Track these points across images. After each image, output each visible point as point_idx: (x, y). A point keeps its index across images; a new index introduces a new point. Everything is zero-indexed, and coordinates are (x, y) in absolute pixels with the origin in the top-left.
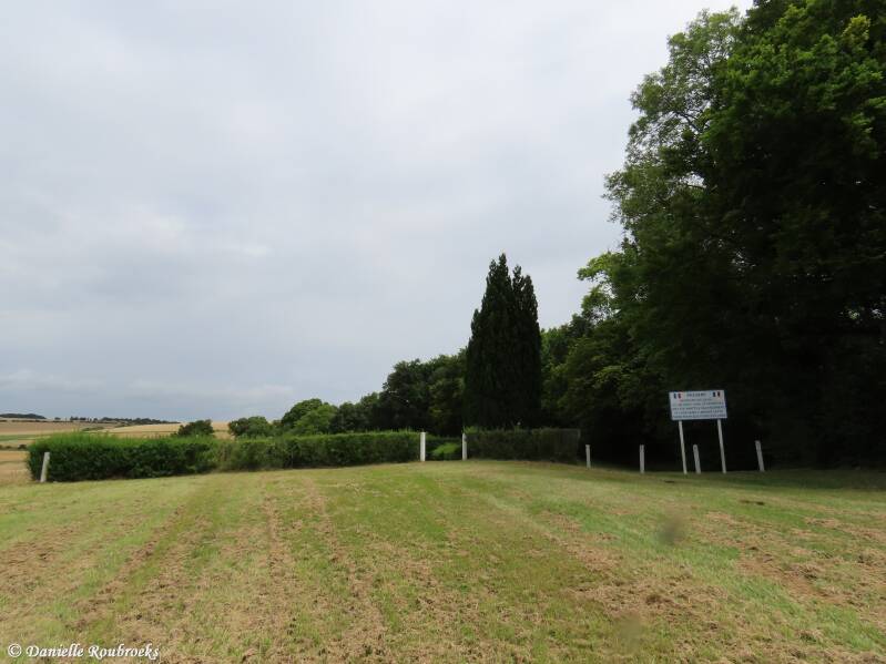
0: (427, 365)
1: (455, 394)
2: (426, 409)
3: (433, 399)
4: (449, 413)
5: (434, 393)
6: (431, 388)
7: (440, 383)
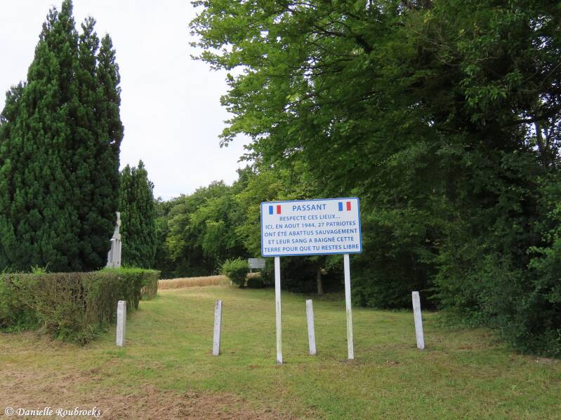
0: (168, 203)
1: (187, 227)
2: (165, 240)
3: (170, 231)
4: (183, 243)
5: (172, 226)
6: (169, 222)
7: (176, 218)
